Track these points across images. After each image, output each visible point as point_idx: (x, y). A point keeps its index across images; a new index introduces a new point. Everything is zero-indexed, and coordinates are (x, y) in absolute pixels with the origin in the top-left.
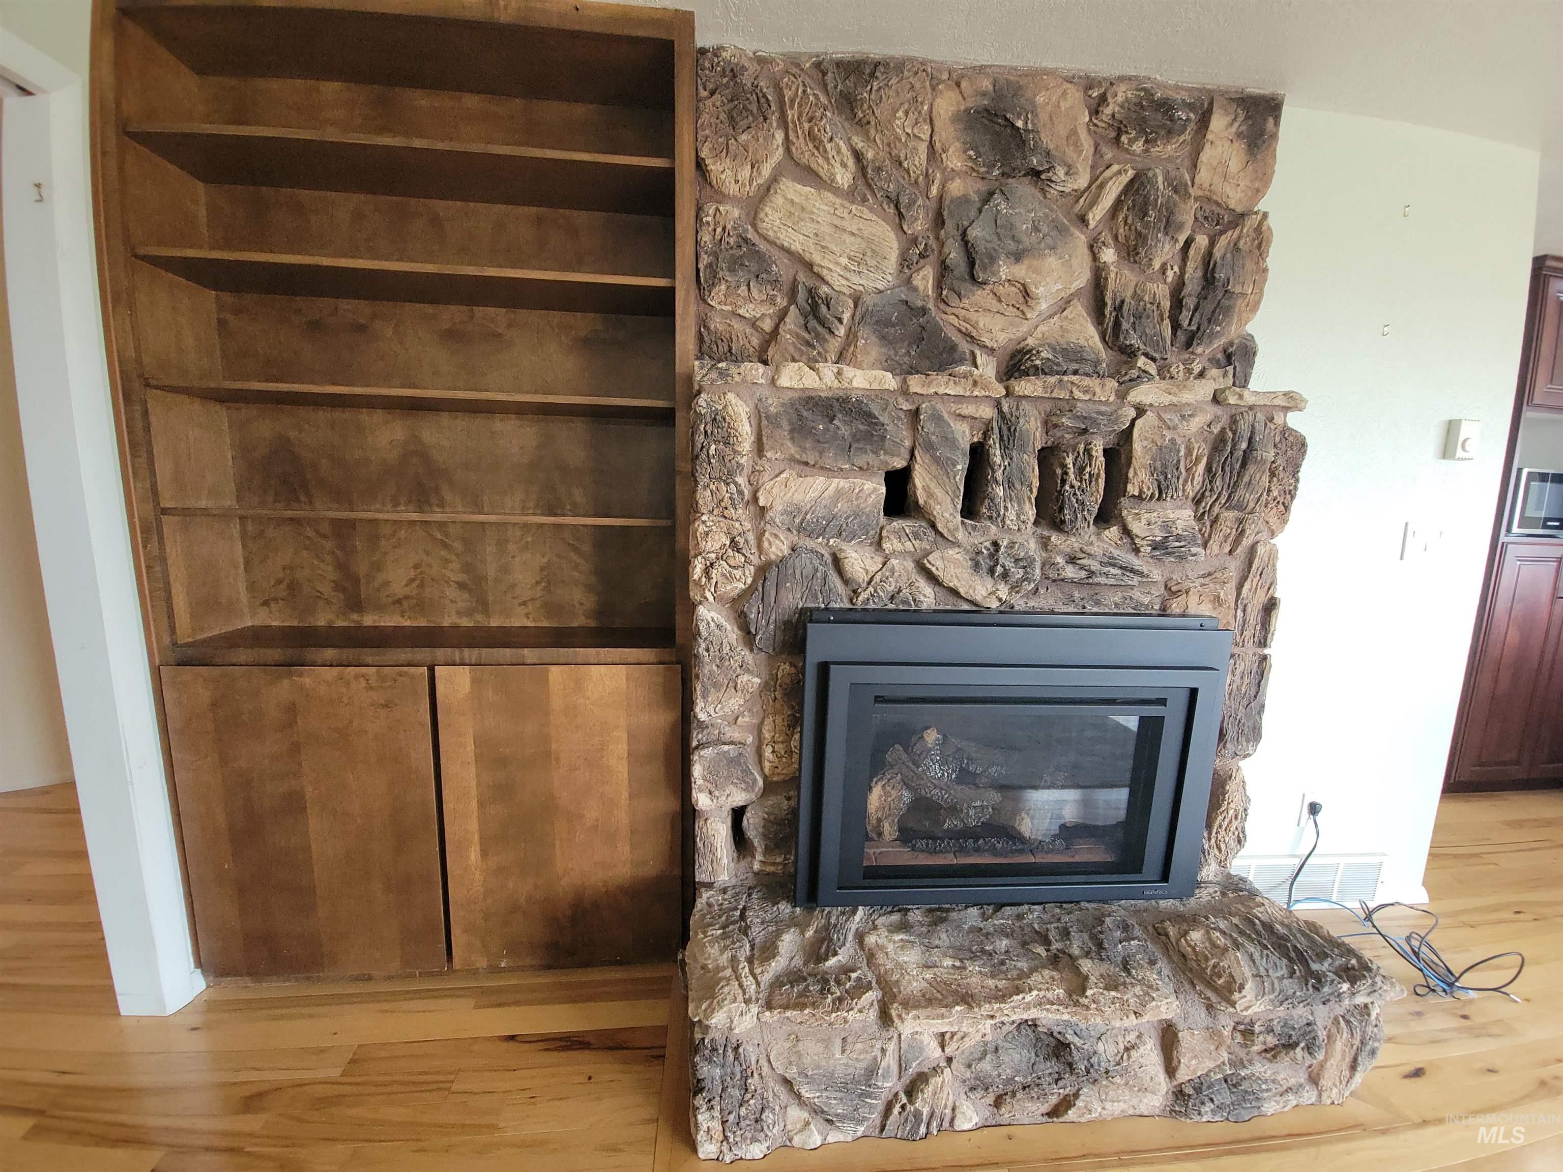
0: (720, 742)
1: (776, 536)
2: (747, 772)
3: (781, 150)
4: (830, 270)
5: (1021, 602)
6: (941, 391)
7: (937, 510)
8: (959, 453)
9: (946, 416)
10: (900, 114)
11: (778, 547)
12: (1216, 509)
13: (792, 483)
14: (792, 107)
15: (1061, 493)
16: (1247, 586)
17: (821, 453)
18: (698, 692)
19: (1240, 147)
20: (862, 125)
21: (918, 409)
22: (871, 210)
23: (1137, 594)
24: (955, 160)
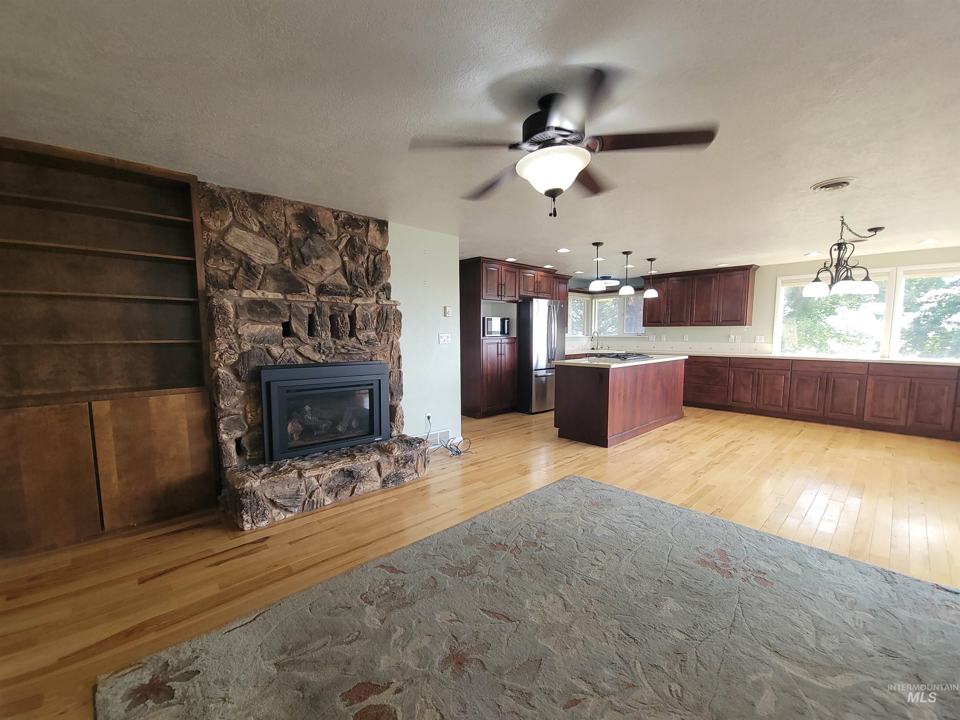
0: (230, 415)
1: (246, 344)
2: (241, 424)
3: (232, 218)
4: (254, 257)
5: (330, 360)
6: (298, 299)
7: (300, 334)
8: (305, 317)
9: (300, 307)
10: (274, 212)
11: (247, 347)
12: (381, 332)
13: (250, 327)
14: (235, 206)
15: (337, 328)
16: (393, 352)
17: (260, 317)
18: (220, 398)
19: (378, 233)
20: (261, 214)
21: (291, 304)
22: (266, 239)
23: (363, 356)
24: (294, 227)
